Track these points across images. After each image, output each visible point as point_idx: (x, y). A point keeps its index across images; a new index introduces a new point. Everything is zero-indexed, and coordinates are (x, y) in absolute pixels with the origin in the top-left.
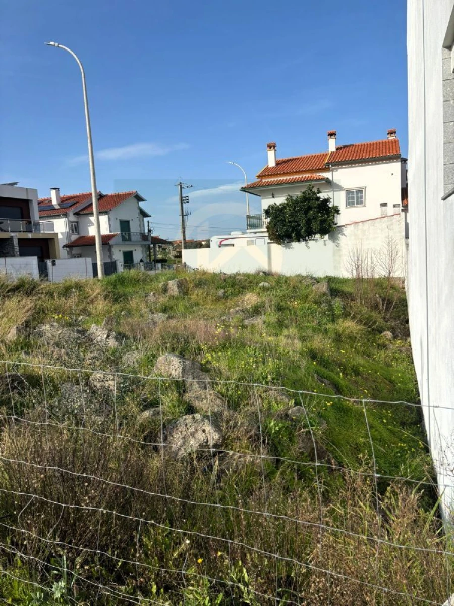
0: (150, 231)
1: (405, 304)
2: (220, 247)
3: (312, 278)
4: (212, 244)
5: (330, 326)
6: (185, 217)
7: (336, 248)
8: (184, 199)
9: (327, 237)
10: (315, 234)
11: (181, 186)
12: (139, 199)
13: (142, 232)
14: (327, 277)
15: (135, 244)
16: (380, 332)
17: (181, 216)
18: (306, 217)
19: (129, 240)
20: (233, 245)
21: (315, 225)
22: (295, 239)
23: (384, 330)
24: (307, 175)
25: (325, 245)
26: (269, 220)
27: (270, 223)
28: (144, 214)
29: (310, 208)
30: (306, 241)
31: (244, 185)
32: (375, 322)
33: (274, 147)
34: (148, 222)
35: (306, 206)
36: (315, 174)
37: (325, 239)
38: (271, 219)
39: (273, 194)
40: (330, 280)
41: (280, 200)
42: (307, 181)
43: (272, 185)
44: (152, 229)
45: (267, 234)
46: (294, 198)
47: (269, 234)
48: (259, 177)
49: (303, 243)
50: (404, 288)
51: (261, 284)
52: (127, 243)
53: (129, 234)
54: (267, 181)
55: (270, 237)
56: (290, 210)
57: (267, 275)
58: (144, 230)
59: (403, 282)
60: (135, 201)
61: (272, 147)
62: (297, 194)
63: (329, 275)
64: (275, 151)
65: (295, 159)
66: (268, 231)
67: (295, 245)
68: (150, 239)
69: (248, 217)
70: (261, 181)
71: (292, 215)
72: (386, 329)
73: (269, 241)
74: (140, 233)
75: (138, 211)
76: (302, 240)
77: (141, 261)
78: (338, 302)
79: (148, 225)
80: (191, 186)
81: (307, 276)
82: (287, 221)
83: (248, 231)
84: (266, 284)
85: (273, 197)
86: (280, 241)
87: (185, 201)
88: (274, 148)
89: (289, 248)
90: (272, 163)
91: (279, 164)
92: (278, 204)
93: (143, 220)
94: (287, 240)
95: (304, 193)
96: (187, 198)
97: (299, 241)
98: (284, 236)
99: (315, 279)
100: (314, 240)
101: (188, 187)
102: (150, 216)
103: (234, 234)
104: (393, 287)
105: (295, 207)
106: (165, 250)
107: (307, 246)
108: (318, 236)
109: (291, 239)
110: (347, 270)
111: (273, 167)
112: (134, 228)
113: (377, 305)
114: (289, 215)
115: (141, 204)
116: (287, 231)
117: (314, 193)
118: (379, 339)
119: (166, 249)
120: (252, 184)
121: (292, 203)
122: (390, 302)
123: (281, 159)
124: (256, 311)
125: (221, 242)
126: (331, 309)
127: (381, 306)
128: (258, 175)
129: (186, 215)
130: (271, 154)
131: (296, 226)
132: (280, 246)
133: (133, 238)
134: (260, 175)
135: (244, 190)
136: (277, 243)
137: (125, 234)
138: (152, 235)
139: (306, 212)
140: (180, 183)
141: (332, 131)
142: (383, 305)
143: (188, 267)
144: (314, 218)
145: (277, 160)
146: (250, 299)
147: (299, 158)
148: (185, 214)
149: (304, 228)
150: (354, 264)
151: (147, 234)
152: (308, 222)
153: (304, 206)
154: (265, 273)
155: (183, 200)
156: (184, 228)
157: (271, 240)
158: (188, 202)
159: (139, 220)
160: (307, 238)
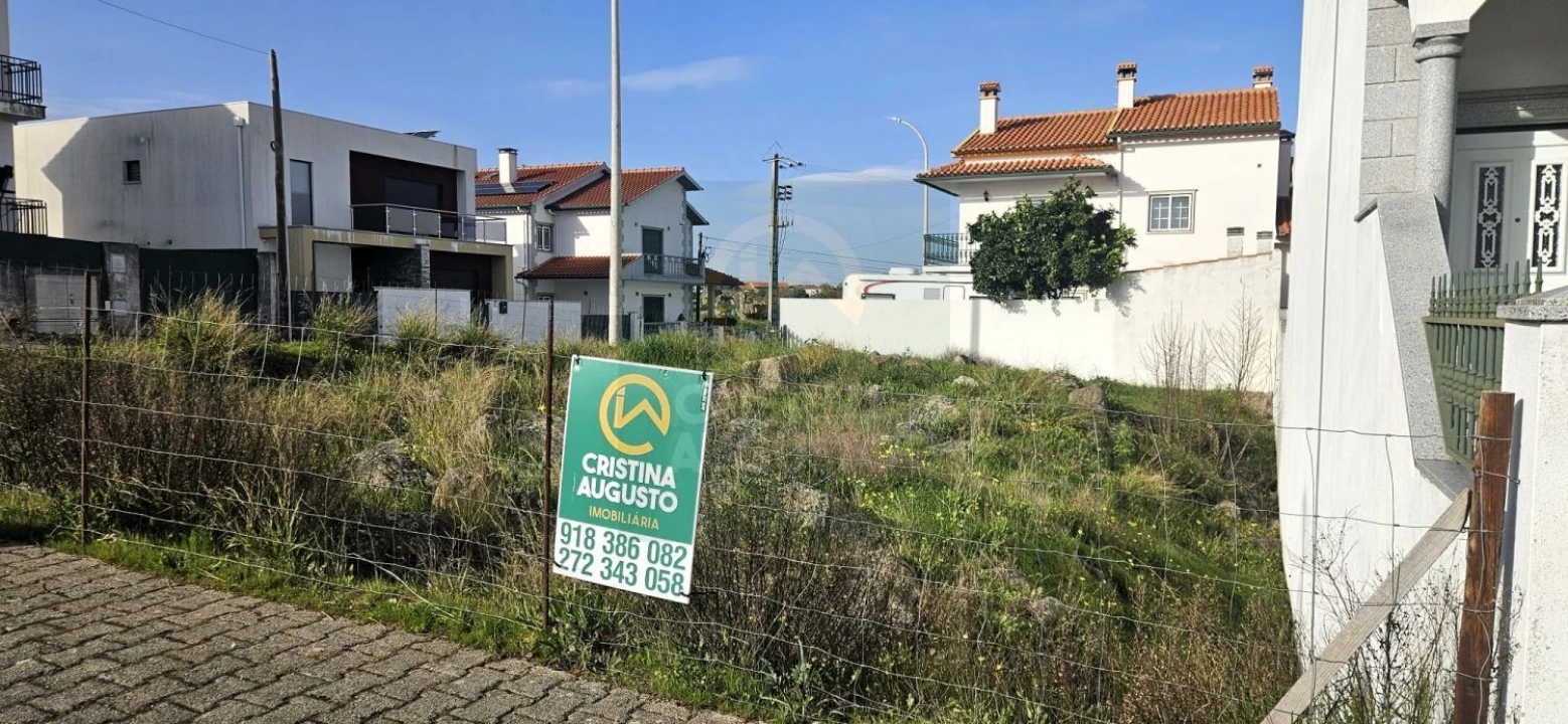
0: (702, 256)
1: (1270, 446)
2: (863, 298)
3: (1068, 377)
4: (846, 291)
5: (1105, 475)
6: (780, 229)
7: (1122, 318)
8: (782, 191)
9: (1103, 292)
10: (1076, 284)
11: (776, 162)
12: (687, 184)
13: (688, 256)
14: (1098, 379)
15: (671, 281)
16: (1213, 501)
17: (772, 229)
18: (1060, 246)
19: (660, 271)
20: (893, 296)
21: (1078, 265)
22: (1032, 293)
23: (1222, 498)
24: (1065, 157)
25: (1097, 309)
26: (977, 246)
27: (978, 254)
28: (694, 219)
29: (1070, 228)
30: (1055, 297)
31: (925, 171)
32: (1201, 480)
33: (996, 92)
34: (701, 235)
35: (1062, 223)
36: (1082, 156)
37: (1098, 297)
38: (981, 246)
39: (986, 193)
40: (1105, 385)
41: (1002, 207)
42: (1064, 170)
43: (987, 173)
44: (708, 251)
45: (970, 278)
46: (1036, 204)
47: (975, 278)
48: (958, 154)
49: (1048, 302)
50: (1270, 417)
51: (960, 380)
52: (655, 277)
53: (660, 259)
54: (974, 163)
55: (979, 285)
56: (1024, 229)
57: (970, 361)
58: (691, 253)
59: (1269, 404)
60: (679, 187)
61: (990, 90)
62: (1043, 196)
63: (1103, 374)
64: (998, 99)
65: (1040, 120)
66: (973, 272)
67: (1031, 305)
68: (704, 274)
69: (928, 238)
70: (963, 162)
71: (1028, 240)
72: (1227, 497)
73: (975, 294)
74: (683, 259)
75: (682, 211)
76: (1046, 295)
77: (681, 318)
78: (1122, 431)
79: (701, 243)
80: (800, 164)
81: (1057, 373)
82: (1016, 251)
83: (926, 269)
84: (970, 381)
85: (987, 200)
86: (998, 294)
87: (782, 196)
88: (995, 94)
89: (1017, 312)
90: (987, 127)
91: (1004, 128)
92: (1000, 215)
93: (691, 229)
94: (1012, 294)
95: (1058, 195)
96: (788, 190)
97: (1039, 297)
98: (1007, 283)
99: (1075, 379)
100: (1073, 298)
101: (791, 165)
102: (708, 224)
103: (896, 272)
104: (1245, 412)
105: (1037, 223)
106: (726, 299)
107: (1054, 309)
108: (1083, 290)
109: (1023, 293)
110: (1147, 366)
111: (991, 136)
112: (671, 246)
113: (1208, 446)
114: (1022, 241)
115: (691, 196)
116: (1015, 273)
117: (1080, 197)
118: (1209, 515)
119: (731, 298)
120: (942, 169)
121: (1031, 216)
122: (1236, 442)
123: (1008, 119)
124: (953, 431)
125: (866, 289)
126: (1108, 442)
127: (1216, 450)
128: (956, 150)
129: (783, 226)
130: (988, 106)
131: (1036, 265)
132: (997, 305)
133: (667, 268)
134: (959, 151)
135: (922, 179)
136: (990, 298)
137: (652, 257)
138: (707, 266)
139: (1061, 237)
140: (776, 156)
141: (1128, 64)
142: (1221, 445)
143: (791, 336)
144: (1077, 251)
145: (999, 119)
146: (938, 407)
147: (1047, 119)
148: (780, 224)
149: (1054, 270)
150: (1162, 353)
151: (696, 262)
152: (1065, 256)
153: (1058, 221)
154: (963, 357)
155: (780, 194)
156: (776, 254)
157: (978, 291)
158: (789, 198)
159: (684, 231)
160: (1058, 292)
